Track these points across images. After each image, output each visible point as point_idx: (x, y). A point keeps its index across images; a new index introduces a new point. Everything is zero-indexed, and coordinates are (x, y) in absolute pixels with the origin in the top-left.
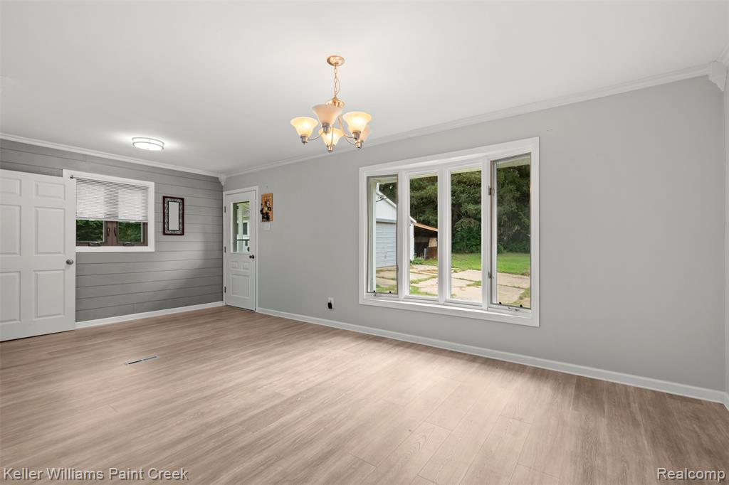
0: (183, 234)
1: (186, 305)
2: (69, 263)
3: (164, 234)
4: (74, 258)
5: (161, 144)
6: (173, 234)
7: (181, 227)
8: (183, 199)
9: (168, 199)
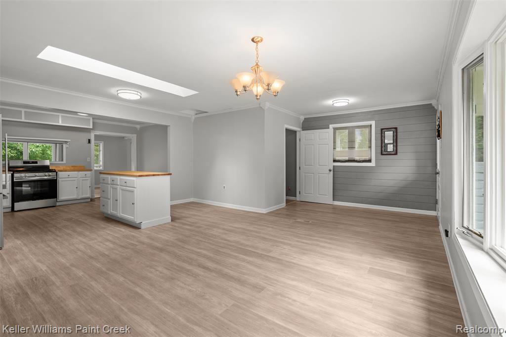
0: (396, 154)
1: (399, 207)
2: (330, 171)
3: (382, 154)
4: (332, 169)
5: (347, 101)
6: (389, 154)
7: (395, 149)
8: (396, 128)
9: (385, 130)
